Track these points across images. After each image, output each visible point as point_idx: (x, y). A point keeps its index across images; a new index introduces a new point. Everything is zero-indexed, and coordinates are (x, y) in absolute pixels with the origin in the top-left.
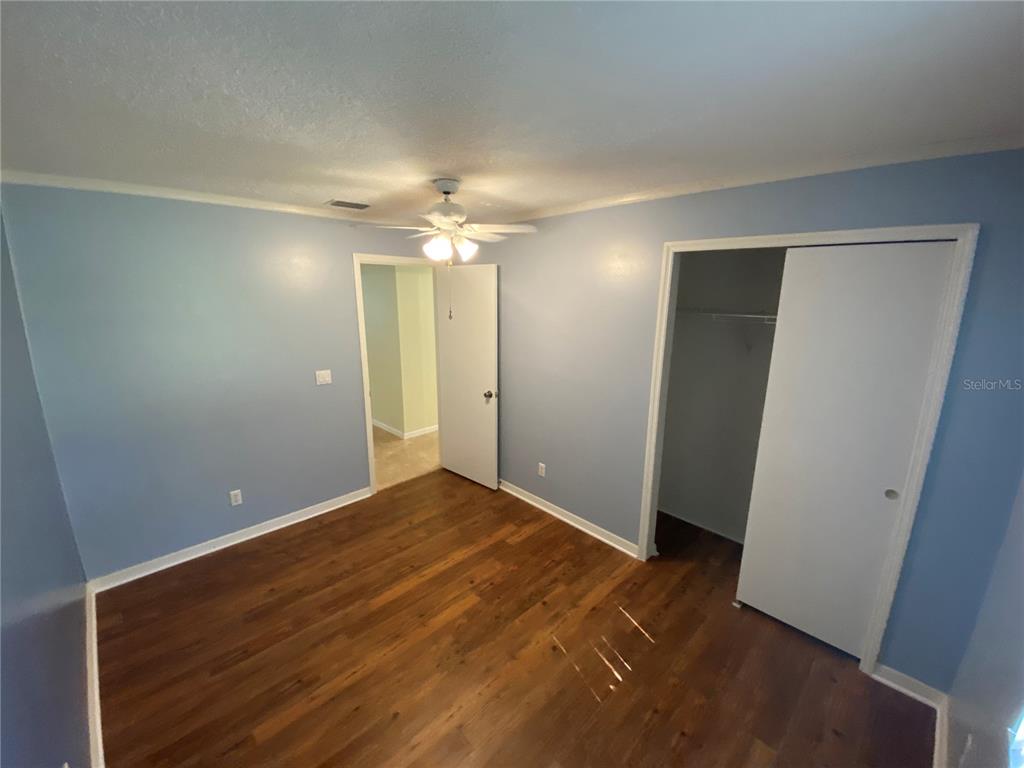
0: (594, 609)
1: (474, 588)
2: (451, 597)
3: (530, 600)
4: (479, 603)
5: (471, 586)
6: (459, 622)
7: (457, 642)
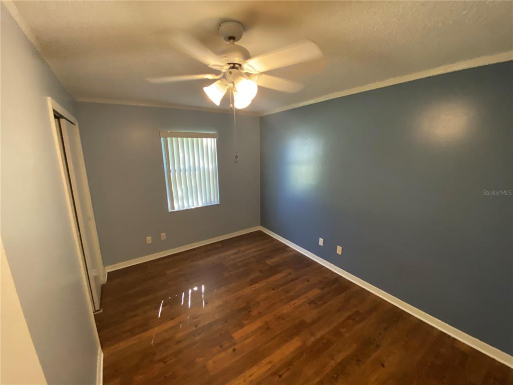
0: (172, 319)
1: (235, 344)
2: (249, 340)
3: (203, 331)
4: (233, 333)
5: (236, 347)
6: (247, 322)
7: (249, 312)
